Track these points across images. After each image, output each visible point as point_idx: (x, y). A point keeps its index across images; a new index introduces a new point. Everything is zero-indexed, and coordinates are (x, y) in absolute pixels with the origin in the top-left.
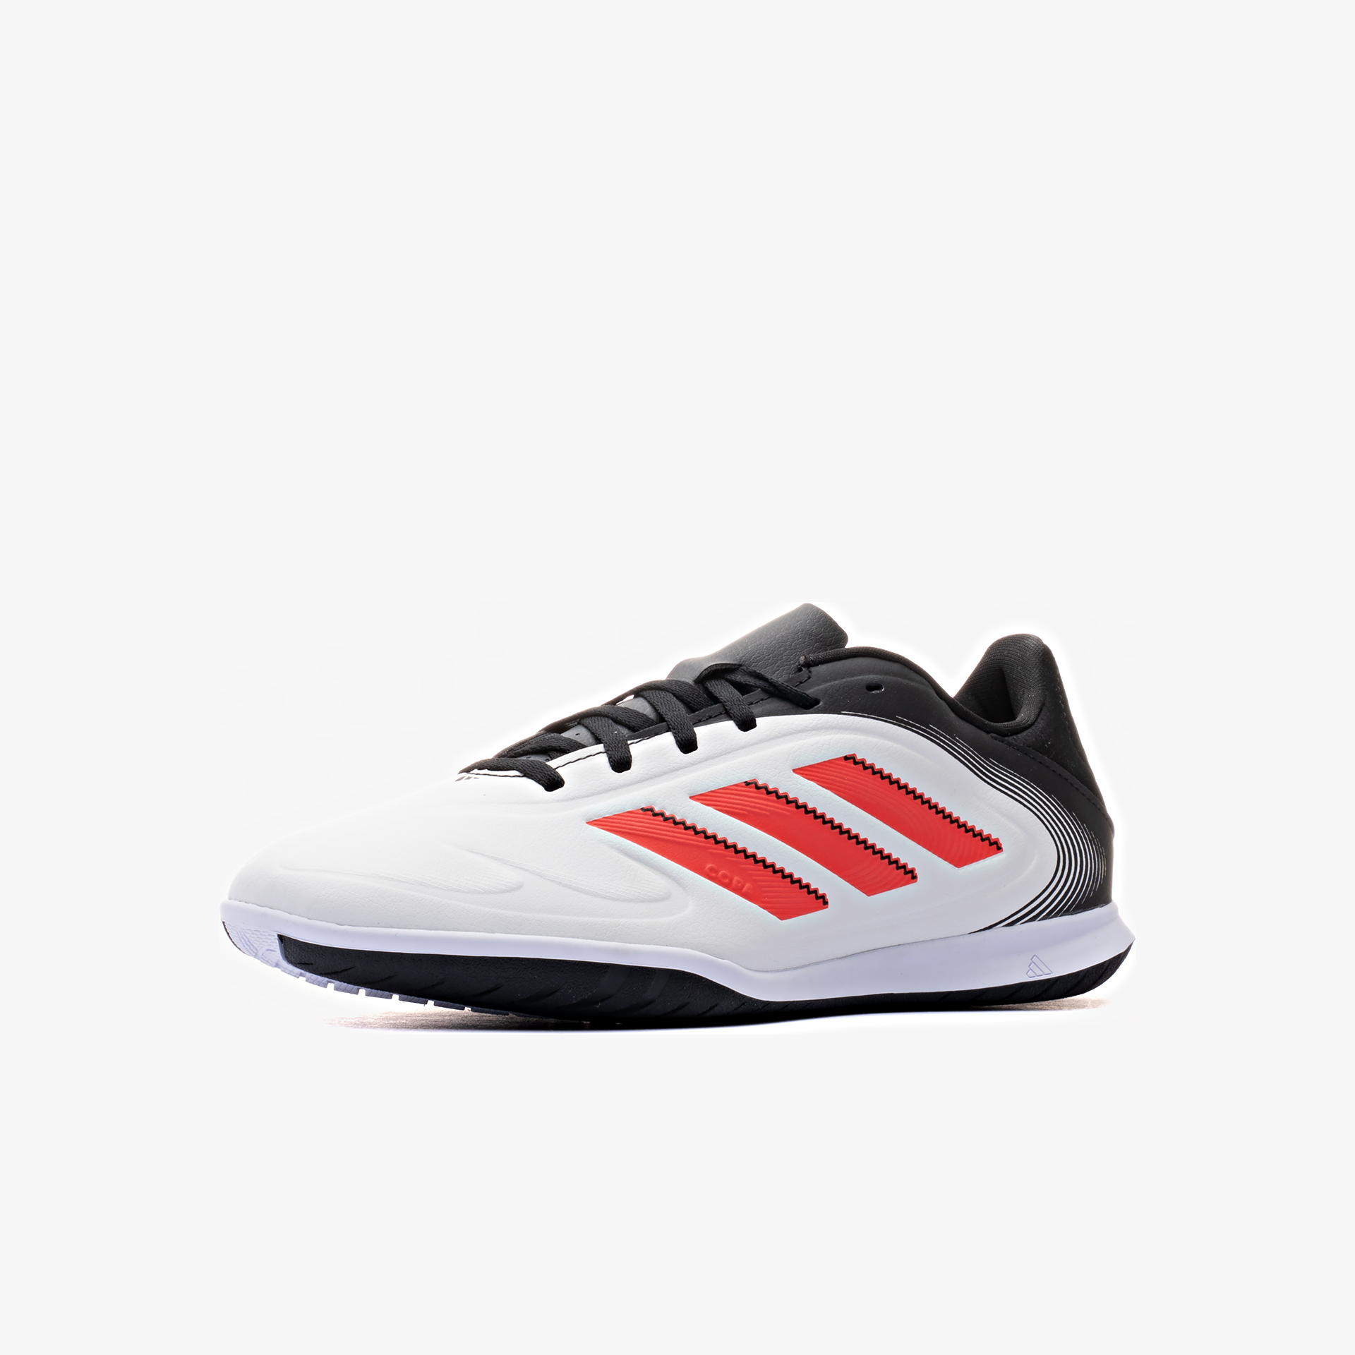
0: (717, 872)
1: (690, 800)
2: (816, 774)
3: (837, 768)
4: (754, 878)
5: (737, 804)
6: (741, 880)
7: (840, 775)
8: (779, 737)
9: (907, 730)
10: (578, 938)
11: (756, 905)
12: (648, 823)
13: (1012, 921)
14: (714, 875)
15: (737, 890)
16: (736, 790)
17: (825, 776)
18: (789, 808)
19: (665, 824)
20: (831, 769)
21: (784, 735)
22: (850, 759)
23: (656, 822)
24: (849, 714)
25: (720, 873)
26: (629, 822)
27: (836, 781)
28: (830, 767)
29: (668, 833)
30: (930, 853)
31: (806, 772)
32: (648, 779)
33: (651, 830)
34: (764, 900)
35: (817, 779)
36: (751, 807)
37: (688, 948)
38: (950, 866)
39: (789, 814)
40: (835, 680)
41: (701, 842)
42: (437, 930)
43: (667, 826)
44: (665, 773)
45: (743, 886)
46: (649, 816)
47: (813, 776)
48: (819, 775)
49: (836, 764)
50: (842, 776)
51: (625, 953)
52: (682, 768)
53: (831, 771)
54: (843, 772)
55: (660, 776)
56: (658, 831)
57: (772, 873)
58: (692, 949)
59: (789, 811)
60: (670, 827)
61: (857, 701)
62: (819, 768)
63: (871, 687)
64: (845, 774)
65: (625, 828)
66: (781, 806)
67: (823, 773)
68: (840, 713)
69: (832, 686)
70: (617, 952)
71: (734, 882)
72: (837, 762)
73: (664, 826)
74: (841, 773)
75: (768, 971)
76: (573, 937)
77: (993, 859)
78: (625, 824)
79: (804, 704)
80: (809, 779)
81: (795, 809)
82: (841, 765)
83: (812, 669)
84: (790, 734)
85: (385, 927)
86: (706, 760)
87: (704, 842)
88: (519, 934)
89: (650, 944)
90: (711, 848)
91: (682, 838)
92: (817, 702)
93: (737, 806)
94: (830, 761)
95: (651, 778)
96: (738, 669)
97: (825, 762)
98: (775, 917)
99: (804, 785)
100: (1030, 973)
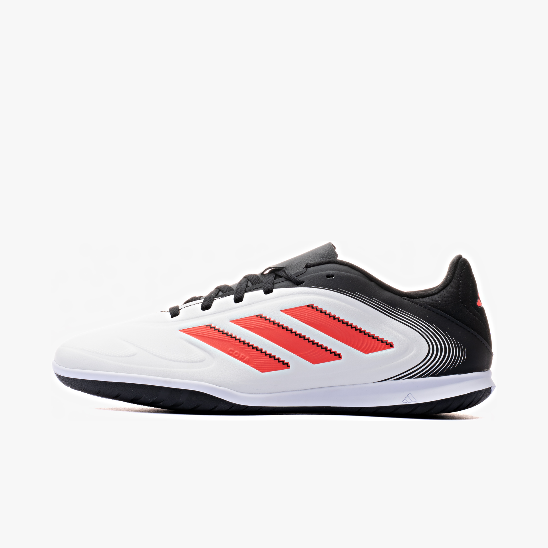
0: (233, 351)
1: (230, 322)
2: (292, 312)
3: (302, 310)
4: (251, 354)
5: (250, 324)
6: (244, 355)
7: (303, 313)
8: (280, 297)
9: (342, 294)
10: (151, 376)
11: (249, 366)
12: (207, 331)
13: (398, 378)
14: (231, 353)
15: (241, 359)
16: (252, 318)
17: (296, 313)
18: (274, 326)
19: (215, 331)
20: (300, 310)
21: (283, 296)
22: (311, 306)
23: (210, 331)
24: (315, 288)
25: (235, 352)
26: (198, 331)
27: (301, 315)
28: (300, 309)
29: (214, 335)
30: (350, 347)
31: (287, 311)
32: (215, 313)
33: (206, 334)
34: (254, 364)
35: (292, 314)
36: (256, 325)
37: (203, 382)
38: (361, 353)
39: (274, 328)
40: (315, 273)
41: (228, 339)
42: (97, 371)
43: (215, 332)
44: (224, 311)
45: (245, 358)
46: (209, 328)
47: (290, 313)
48: (293, 313)
49: (303, 308)
50: (305, 313)
51: (169, 382)
52: (232, 309)
53: (300, 311)
54: (306, 311)
55: (221, 312)
56: (210, 334)
57: (260, 353)
58: (205, 382)
59: (274, 327)
60: (216, 333)
61: (320, 282)
62: (294, 310)
63: (328, 276)
64: (306, 312)
65: (195, 333)
66: (271, 326)
67: (295, 312)
68: (311, 287)
69: (312, 276)
70: (166, 382)
71: (240, 356)
72: (304, 307)
73: (213, 332)
74: (304, 312)
75: (252, 393)
76: (149, 375)
77: (387, 351)
78: (196, 331)
79: (298, 283)
80: (287, 314)
81: (277, 327)
82: (305, 309)
83: (308, 269)
84: (286, 296)
85: (79, 369)
86: (244, 306)
87: (230, 339)
88: (127, 373)
89: (183, 379)
90: (232, 342)
91: (220, 337)
92: (303, 282)
93: (250, 325)
94: (300, 307)
95: (217, 313)
96: (282, 269)
97: (297, 307)
98: (258, 371)
99: (284, 317)
100: (405, 401)
